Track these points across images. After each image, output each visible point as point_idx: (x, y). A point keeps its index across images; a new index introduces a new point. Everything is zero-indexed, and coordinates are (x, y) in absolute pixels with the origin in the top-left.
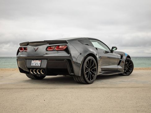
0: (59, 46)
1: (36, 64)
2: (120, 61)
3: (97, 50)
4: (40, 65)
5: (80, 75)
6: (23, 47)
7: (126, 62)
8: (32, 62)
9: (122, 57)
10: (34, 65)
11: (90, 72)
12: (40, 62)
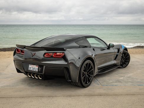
0: (56, 53)
1: (33, 69)
2: (117, 55)
3: (94, 50)
4: (37, 71)
5: (77, 82)
6: (20, 49)
7: (122, 54)
8: (29, 66)
9: (119, 50)
10: (31, 69)
11: (87, 76)
12: (38, 67)
